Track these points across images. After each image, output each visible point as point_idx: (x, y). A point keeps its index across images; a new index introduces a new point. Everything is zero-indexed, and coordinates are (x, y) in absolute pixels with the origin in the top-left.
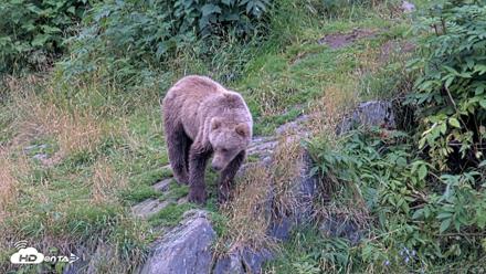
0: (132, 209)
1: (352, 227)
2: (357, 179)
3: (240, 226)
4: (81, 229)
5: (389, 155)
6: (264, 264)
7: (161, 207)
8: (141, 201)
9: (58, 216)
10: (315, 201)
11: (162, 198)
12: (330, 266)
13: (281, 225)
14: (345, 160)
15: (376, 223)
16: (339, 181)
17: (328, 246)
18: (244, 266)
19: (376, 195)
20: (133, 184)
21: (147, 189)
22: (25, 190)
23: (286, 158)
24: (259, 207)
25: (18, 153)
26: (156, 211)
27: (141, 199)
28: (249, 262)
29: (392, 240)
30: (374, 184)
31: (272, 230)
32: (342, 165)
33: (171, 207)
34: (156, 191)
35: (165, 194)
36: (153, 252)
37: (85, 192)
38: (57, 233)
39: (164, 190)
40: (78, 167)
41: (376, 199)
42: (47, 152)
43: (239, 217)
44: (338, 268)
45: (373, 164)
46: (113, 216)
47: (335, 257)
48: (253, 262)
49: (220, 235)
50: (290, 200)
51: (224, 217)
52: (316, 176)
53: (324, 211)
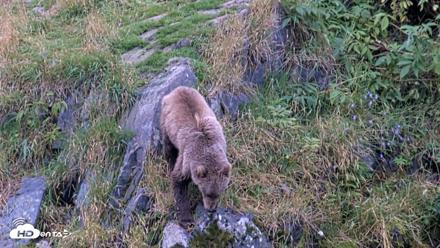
0: (122, 56)
1: (320, 74)
2: (325, 29)
3: (219, 73)
4: (75, 74)
5: (354, 7)
6: (241, 107)
7: (148, 54)
8: (129, 49)
9: (54, 64)
10: (287, 49)
11: (148, 46)
12: (300, 108)
13: (256, 72)
14: (315, 13)
15: (343, 70)
16: (309, 31)
17: (299, 90)
18: (223, 108)
19: (343, 44)
20: (123, 34)
21: (135, 38)
22: (25, 39)
23: (261, 11)
24: (236, 55)
25: (18, 6)
26: (143, 59)
27: (130, 48)
28: (228, 105)
29: (357, 84)
30: (341, 34)
31: (248, 76)
32: (311, 17)
33: (157, 55)
34: (143, 40)
35: (152, 43)
36: (140, 96)
37: (79, 41)
38: (53, 79)
39: (150, 39)
40: (73, 19)
41: (342, 48)
42: (45, 5)
43: (218, 63)
44: (308, 110)
45: (340, 16)
46: (104, 63)
47: (305, 100)
48: (231, 104)
49: (201, 80)
50: (265, 48)
51: (204, 63)
52: (288, 27)
53: (296, 59)
